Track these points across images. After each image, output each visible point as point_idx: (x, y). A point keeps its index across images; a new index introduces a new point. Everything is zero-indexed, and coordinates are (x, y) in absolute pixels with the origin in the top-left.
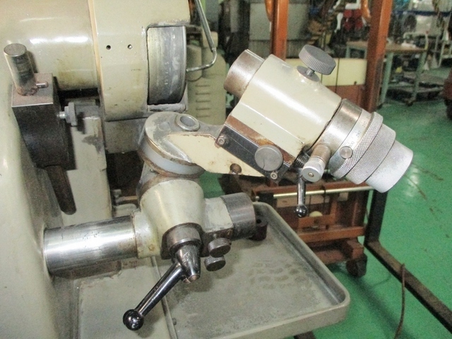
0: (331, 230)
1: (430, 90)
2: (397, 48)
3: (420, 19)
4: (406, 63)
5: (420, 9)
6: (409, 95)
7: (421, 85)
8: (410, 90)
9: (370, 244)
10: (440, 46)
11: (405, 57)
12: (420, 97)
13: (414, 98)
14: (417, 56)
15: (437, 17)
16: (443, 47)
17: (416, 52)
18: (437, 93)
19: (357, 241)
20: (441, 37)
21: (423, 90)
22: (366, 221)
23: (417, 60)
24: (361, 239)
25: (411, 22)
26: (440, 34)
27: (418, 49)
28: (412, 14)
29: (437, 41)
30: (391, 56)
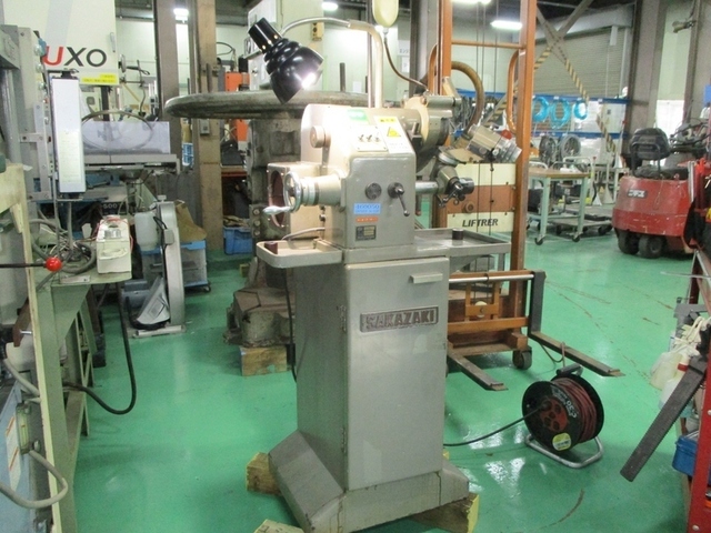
0: (496, 319)
1: (600, 223)
2: (556, 172)
3: (585, 143)
4: (567, 191)
5: (583, 131)
6: (574, 229)
7: (588, 217)
8: (573, 223)
9: (533, 333)
10: (612, 174)
11: (565, 182)
12: (587, 233)
13: (580, 232)
14: (579, 182)
15: (605, 140)
16: (617, 176)
17: (578, 177)
18: (609, 227)
19: (521, 333)
20: (613, 164)
21: (590, 223)
22: (527, 314)
23: (580, 186)
24: (525, 330)
25: (574, 145)
26: (611, 160)
27: (580, 172)
28: (573, 136)
29: (608, 169)
30: (548, 181)
